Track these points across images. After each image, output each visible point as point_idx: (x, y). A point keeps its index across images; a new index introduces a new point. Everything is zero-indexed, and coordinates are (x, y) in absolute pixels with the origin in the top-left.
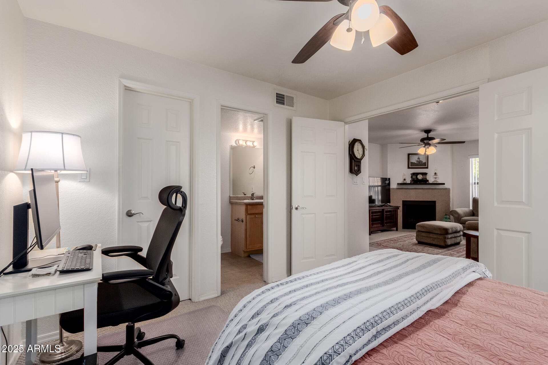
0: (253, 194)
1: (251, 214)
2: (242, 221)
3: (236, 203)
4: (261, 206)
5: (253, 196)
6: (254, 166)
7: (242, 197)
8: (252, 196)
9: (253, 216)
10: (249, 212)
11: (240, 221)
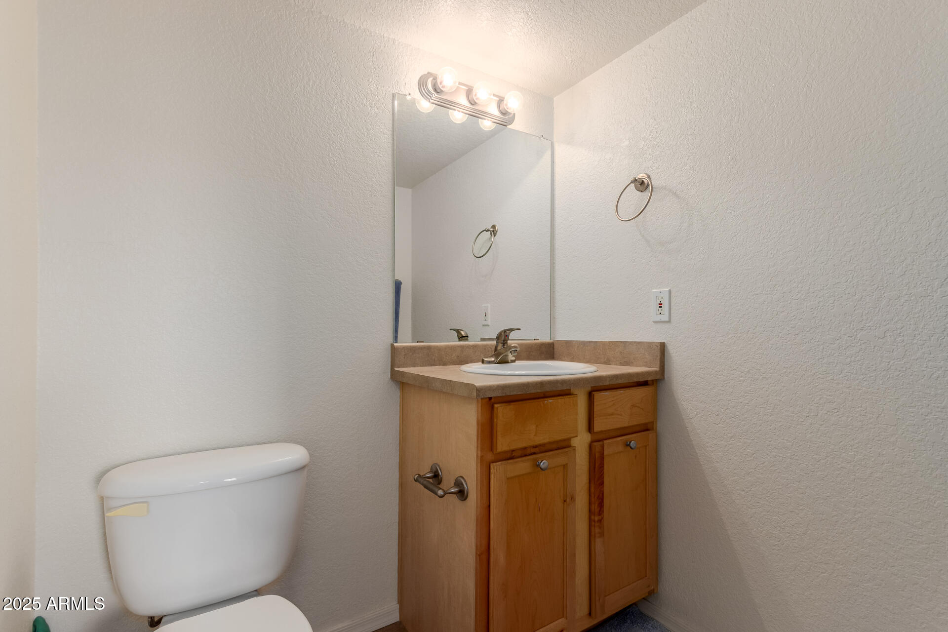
0: (503, 337)
1: (510, 456)
2: (462, 494)
3: (426, 385)
4: (566, 399)
5: (504, 342)
6: (494, 227)
7: (452, 348)
8: (500, 347)
9: (522, 466)
10: (503, 444)
11: (445, 494)
